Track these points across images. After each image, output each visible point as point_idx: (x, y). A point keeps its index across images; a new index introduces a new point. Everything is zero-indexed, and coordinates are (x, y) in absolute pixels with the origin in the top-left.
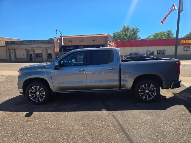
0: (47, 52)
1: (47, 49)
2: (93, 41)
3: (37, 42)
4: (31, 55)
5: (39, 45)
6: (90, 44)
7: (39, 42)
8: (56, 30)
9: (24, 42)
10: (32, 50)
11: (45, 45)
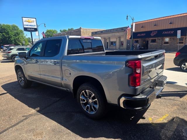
0: (120, 40)
1: (120, 37)
2: (171, 23)
3: (112, 30)
4: (108, 43)
5: (114, 34)
6: (167, 28)
7: (115, 30)
8: (127, 17)
9: (103, 32)
10: (109, 39)
11: (119, 33)
